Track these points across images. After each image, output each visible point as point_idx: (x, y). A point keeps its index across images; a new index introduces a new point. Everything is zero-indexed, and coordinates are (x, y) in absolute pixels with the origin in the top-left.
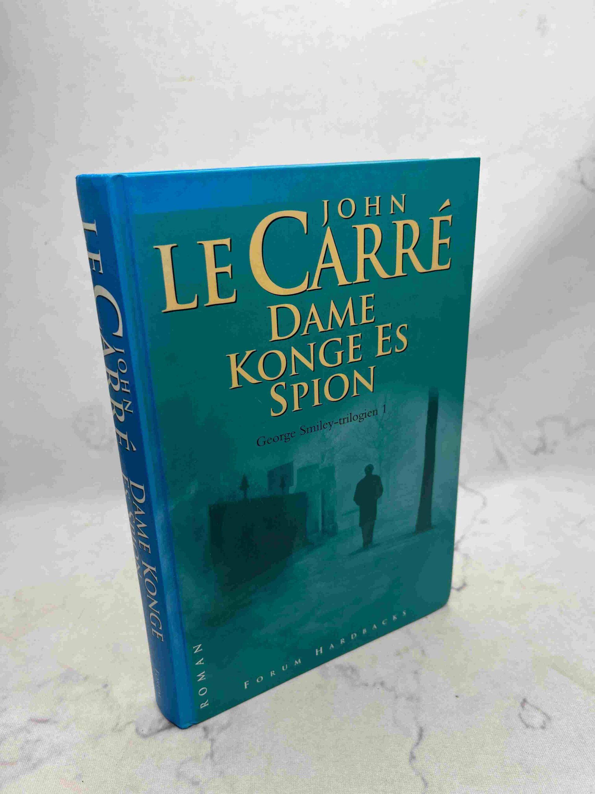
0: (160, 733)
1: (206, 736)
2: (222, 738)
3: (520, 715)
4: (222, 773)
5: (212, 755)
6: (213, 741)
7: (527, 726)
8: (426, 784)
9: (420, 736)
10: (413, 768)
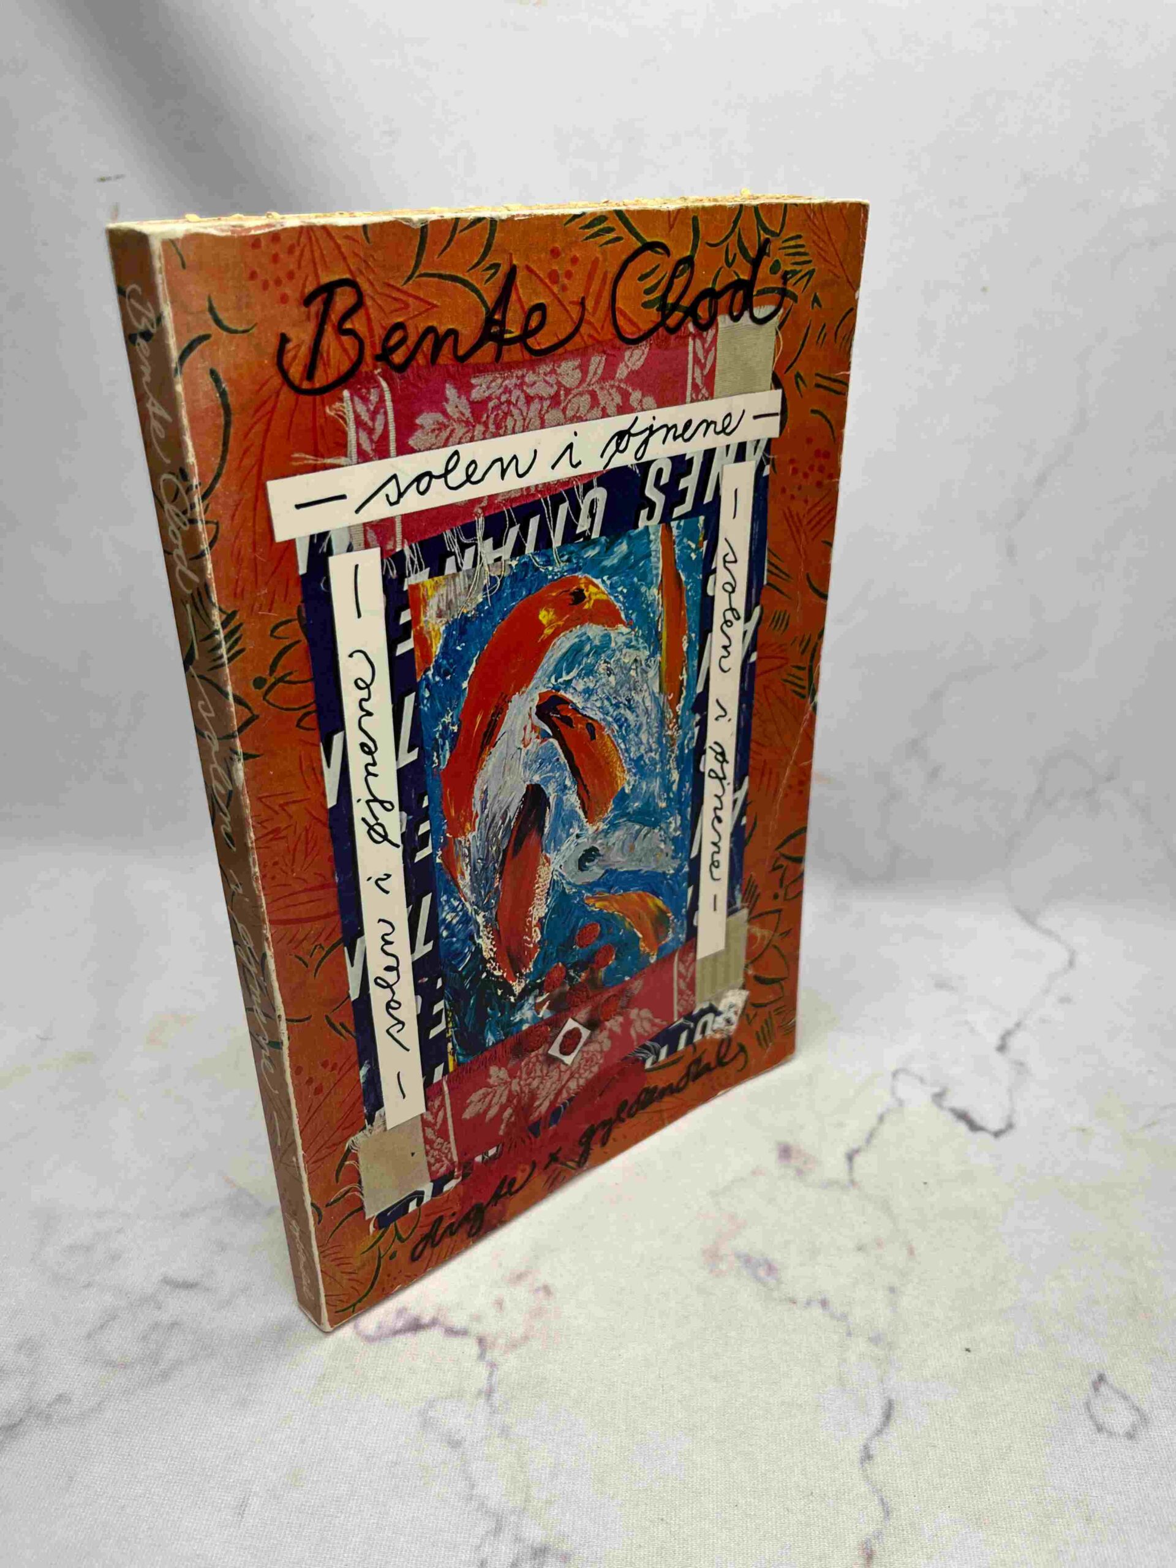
0: (397, 1337)
1: (481, 1356)
2: (510, 1364)
3: (1088, 1406)
4: (505, 1431)
5: (489, 1393)
6: (493, 1365)
7: (1100, 1429)
8: (887, 1513)
9: (888, 1416)
10: (867, 1478)
